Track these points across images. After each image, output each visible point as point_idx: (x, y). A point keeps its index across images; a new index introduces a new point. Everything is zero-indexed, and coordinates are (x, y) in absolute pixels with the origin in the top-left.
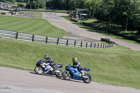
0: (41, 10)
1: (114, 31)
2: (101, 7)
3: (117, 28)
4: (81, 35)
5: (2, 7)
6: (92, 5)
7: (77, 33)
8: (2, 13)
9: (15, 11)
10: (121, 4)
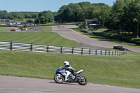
0: (50, 24)
1: (125, 38)
2: (110, 15)
3: (129, 35)
4: (93, 45)
5: (11, 24)
6: (101, 14)
7: (88, 43)
8: (12, 30)
9: (25, 27)
10: (130, 11)
